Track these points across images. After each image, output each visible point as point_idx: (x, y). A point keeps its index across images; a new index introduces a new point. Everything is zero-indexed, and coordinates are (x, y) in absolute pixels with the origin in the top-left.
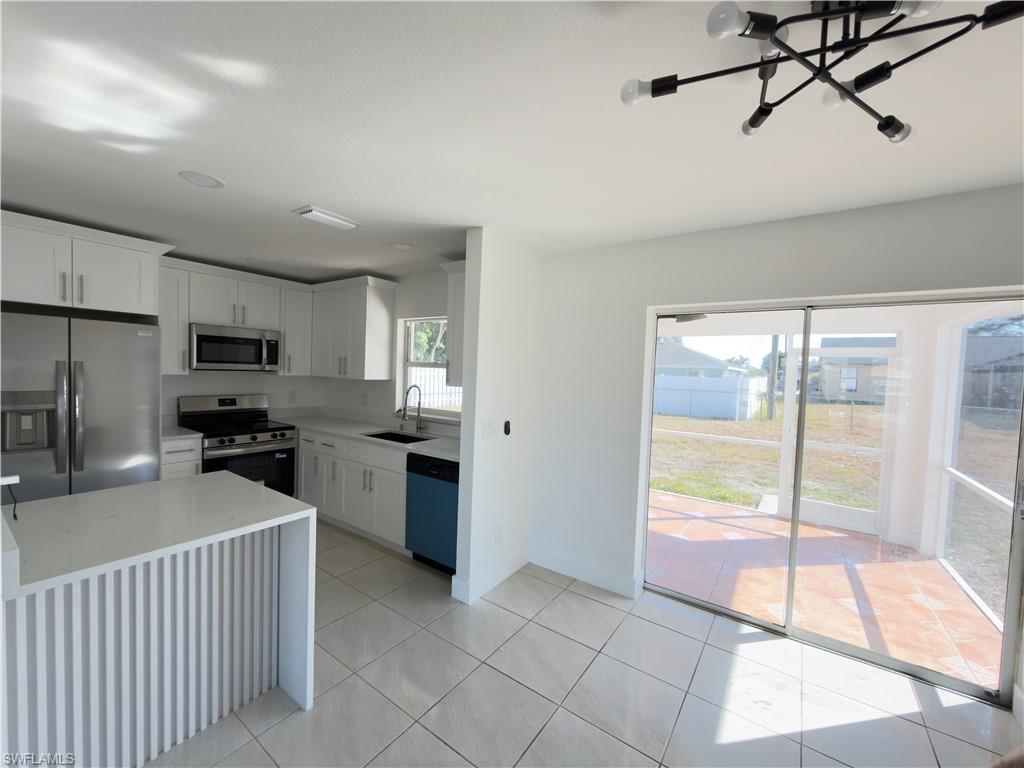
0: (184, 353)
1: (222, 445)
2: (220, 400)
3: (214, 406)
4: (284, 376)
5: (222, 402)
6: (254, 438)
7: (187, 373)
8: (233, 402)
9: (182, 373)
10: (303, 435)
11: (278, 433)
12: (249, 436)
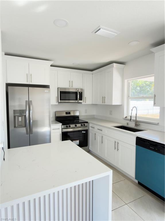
0: (56, 98)
1: (67, 128)
2: (66, 112)
3: (64, 115)
4: (84, 104)
5: (67, 113)
6: (76, 126)
7: (57, 104)
8: (69, 113)
9: (56, 104)
10: (91, 125)
11: (83, 124)
12: (74, 125)
